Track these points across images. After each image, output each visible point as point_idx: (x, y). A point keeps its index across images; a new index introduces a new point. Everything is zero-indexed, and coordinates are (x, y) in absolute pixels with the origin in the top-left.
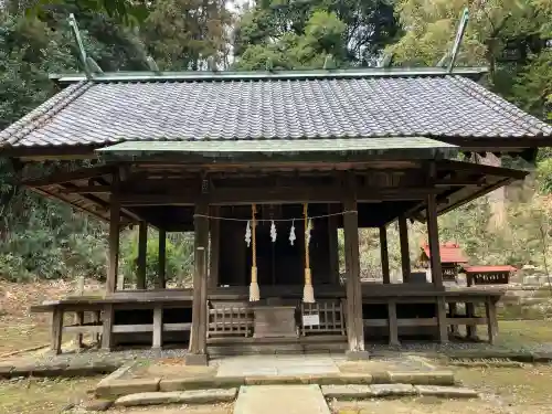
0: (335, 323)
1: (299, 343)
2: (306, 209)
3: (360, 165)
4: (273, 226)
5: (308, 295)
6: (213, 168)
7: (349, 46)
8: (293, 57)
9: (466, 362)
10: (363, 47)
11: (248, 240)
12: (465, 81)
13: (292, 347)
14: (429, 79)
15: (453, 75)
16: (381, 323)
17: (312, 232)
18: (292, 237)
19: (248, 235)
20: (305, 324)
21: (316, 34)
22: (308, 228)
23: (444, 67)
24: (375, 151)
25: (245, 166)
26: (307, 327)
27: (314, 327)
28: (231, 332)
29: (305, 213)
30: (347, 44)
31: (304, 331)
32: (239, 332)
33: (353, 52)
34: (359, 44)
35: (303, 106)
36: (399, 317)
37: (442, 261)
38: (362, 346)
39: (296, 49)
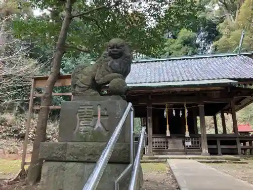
0: (197, 145)
1: (184, 151)
2: (185, 105)
3: (204, 89)
4: (174, 111)
5: (187, 134)
6: (154, 91)
7: (197, 42)
8: (173, 49)
9: (247, 158)
10: (203, 41)
11: (165, 115)
12: (245, 57)
13: (182, 153)
14: (230, 57)
15: (240, 55)
16: (215, 147)
17: (188, 113)
18: (181, 114)
19: (165, 114)
20: (186, 145)
21: (182, 38)
22: (186, 112)
23: (236, 52)
24: (209, 84)
25: (165, 90)
26: (187, 146)
27: (190, 146)
28: (157, 147)
29: (185, 106)
30: (196, 41)
31: (186, 148)
32: (163, 147)
33: (199, 44)
34: (201, 40)
35: (182, 70)
36: (221, 145)
37: (239, 131)
38: (207, 152)
39: (174, 45)
